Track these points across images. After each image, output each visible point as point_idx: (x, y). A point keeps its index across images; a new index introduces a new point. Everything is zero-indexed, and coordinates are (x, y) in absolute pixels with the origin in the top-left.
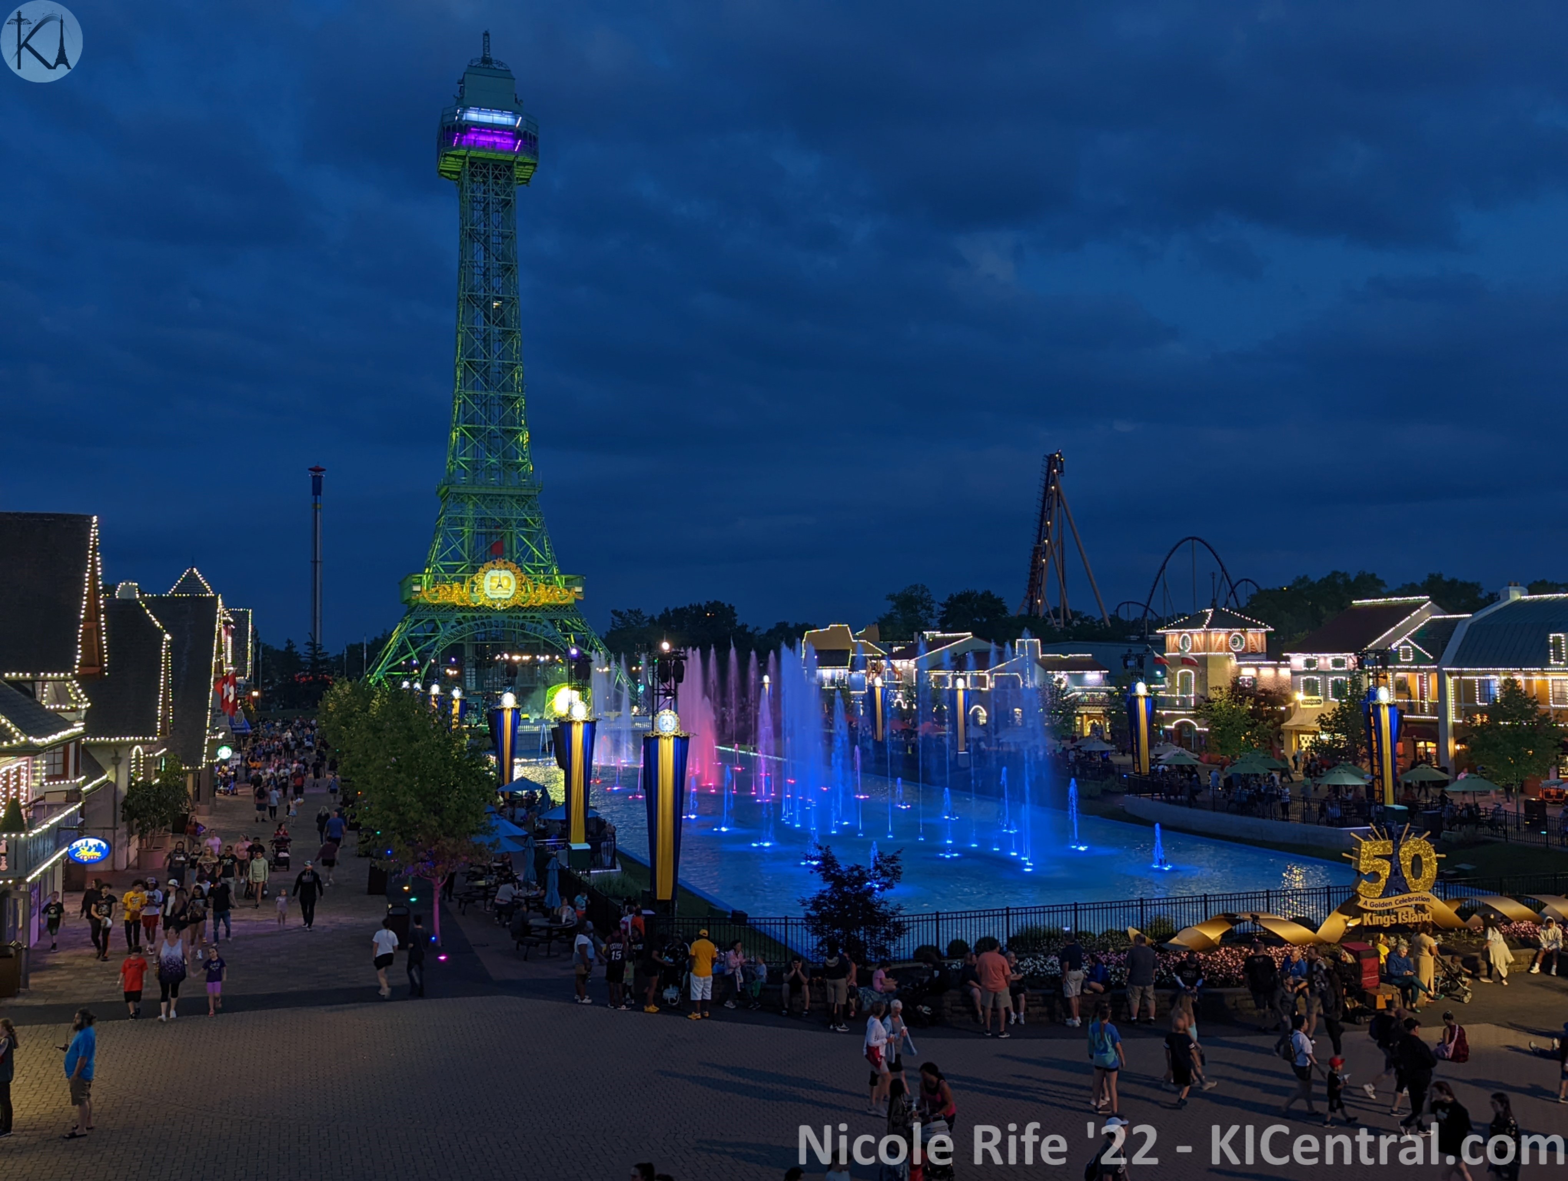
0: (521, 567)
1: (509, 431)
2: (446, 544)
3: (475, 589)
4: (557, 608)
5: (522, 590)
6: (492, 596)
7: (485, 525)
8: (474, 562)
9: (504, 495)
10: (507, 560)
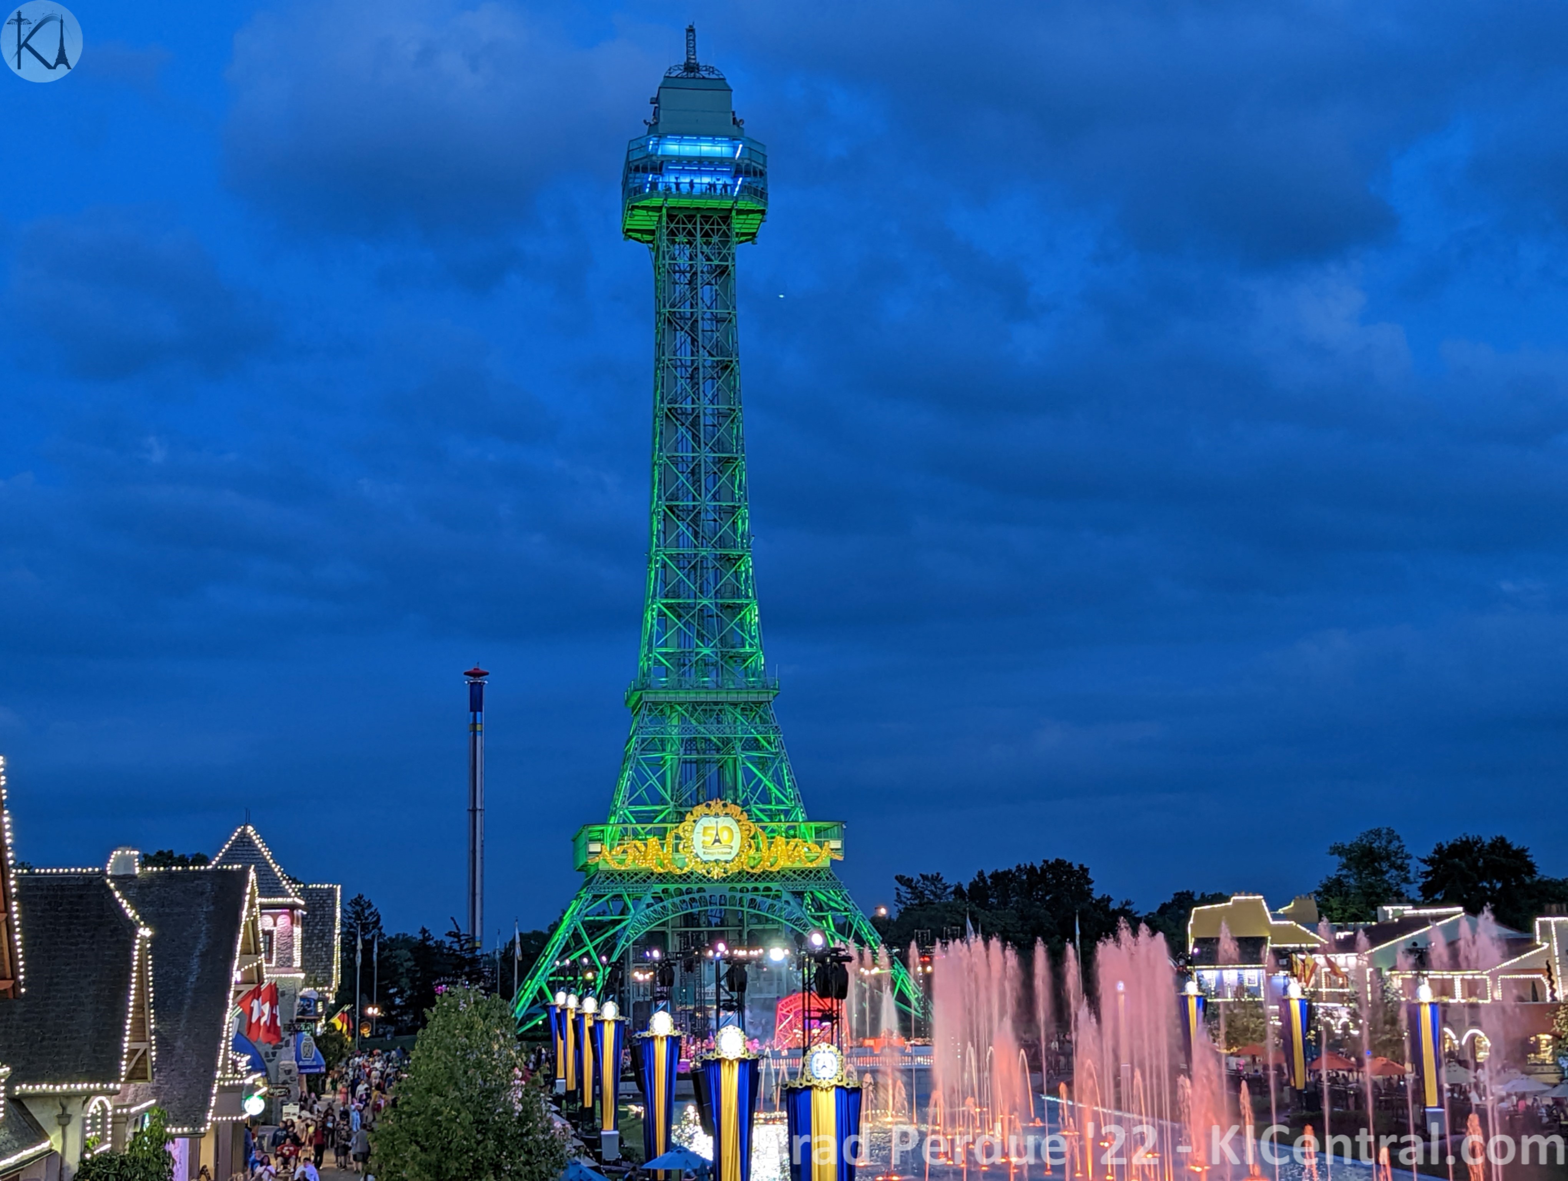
0: (748, 811)
1: (728, 606)
2: (640, 778)
3: (681, 847)
4: (805, 874)
5: (750, 846)
6: (705, 858)
7: (697, 749)
8: (681, 805)
9: (722, 703)
10: (729, 801)
